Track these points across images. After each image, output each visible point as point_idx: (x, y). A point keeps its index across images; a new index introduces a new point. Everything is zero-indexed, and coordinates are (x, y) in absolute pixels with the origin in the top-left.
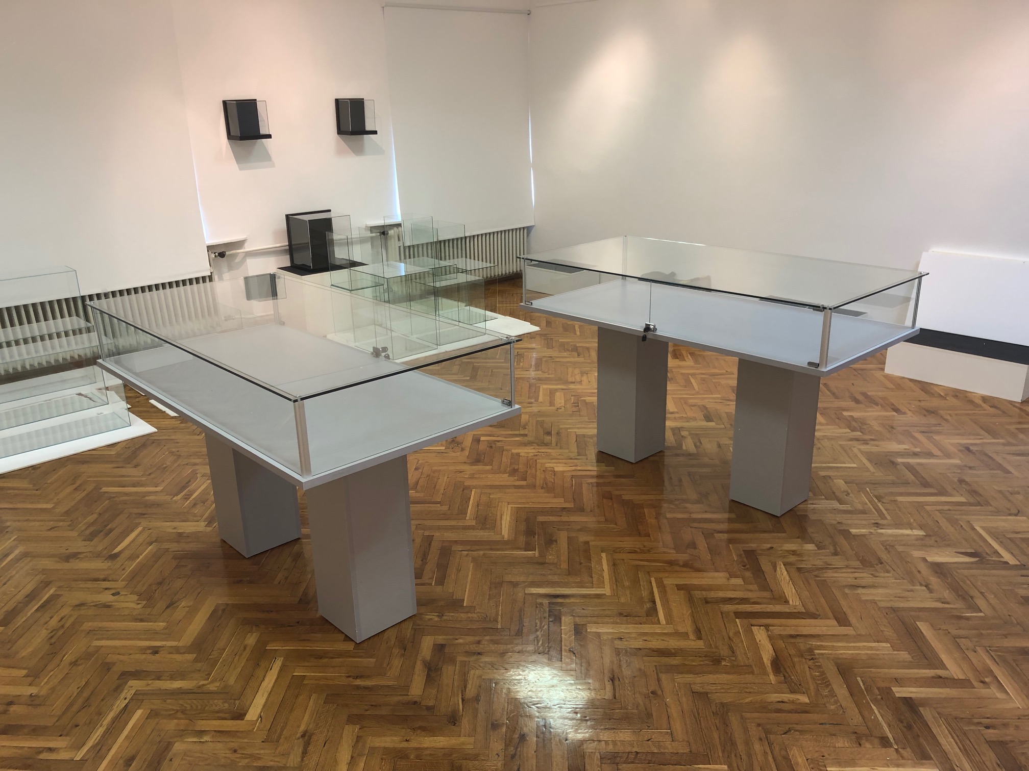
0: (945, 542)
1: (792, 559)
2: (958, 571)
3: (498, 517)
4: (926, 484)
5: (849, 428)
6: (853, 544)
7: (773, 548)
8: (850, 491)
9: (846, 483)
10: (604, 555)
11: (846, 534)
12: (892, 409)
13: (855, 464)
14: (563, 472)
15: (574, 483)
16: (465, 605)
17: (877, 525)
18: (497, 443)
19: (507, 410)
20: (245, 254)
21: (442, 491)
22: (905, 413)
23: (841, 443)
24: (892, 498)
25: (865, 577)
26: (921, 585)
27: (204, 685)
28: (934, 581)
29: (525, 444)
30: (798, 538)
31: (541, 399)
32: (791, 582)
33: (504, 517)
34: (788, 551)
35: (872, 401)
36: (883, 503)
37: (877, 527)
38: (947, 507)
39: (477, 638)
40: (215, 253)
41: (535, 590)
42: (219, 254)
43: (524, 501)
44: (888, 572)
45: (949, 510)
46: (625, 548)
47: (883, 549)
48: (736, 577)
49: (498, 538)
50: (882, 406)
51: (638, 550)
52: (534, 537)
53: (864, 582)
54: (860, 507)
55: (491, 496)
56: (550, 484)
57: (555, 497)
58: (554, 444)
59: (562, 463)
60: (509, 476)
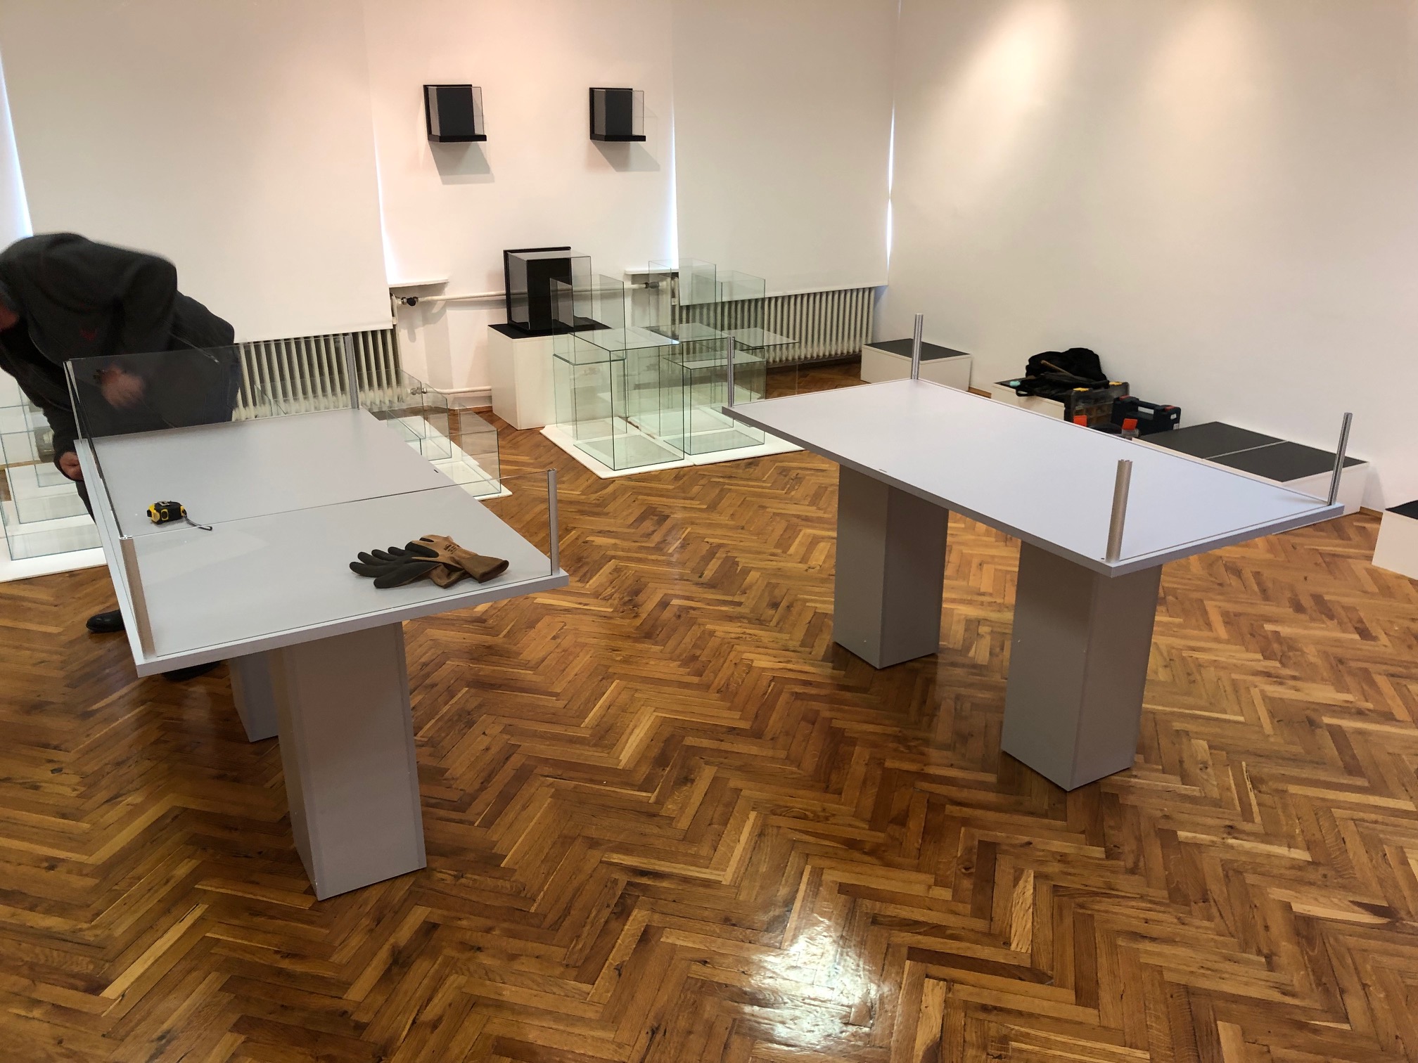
0: (1340, 880)
1: (1054, 868)
2: (1341, 937)
3: (628, 731)
4: (1352, 768)
5: (1263, 652)
6: (1172, 857)
7: (1031, 843)
8: (1210, 763)
9: (1210, 747)
10: (753, 815)
11: (1167, 837)
12: (1356, 628)
13: (1243, 715)
14: (764, 669)
15: (769, 691)
16: (502, 865)
17: (1231, 830)
18: (692, 612)
20: (444, 302)
21: (570, 677)
22: (1375, 639)
23: (1234, 676)
24: (1281, 786)
25: (1166, 921)
26: (1259, 953)
27: (81, 930)
28: (1287, 949)
29: (730, 618)
30: (1083, 832)
31: (792, 550)
32: (1031, 910)
33: (637, 731)
34: (1054, 853)
35: (1325, 610)
36: (1260, 792)
37: (1229, 834)
38: (1373, 817)
39: (489, 923)
40: (402, 299)
41: (616, 858)
42: (408, 299)
43: (680, 708)
44: (1210, 919)
45: (1376, 822)
46: (792, 808)
47: (1222, 875)
48: (945, 885)
49: (609, 763)
50: (1340, 623)
51: (810, 815)
52: (664, 769)
53: (1155, 930)
54: (1215, 793)
55: (636, 695)
56: (733, 686)
57: (730, 709)
58: (773, 623)
59: (769, 655)
60: (680, 666)
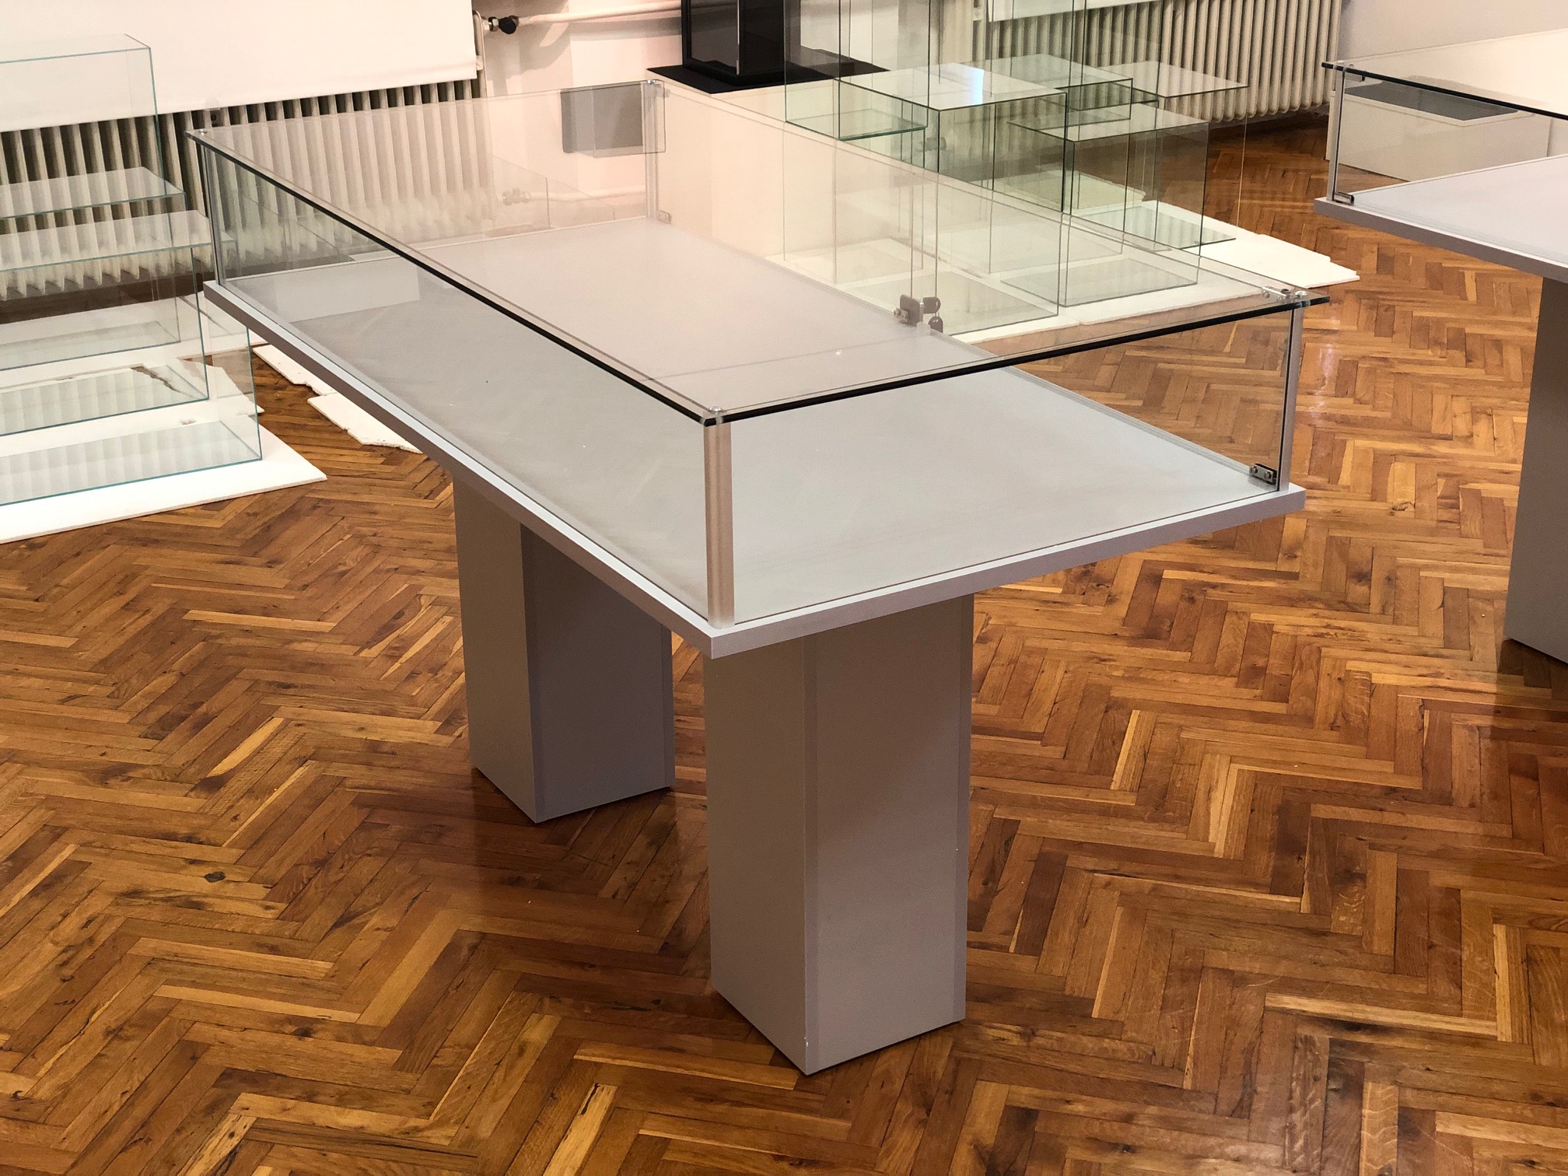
3: (1201, 795)
10: (1499, 931)
14: (1397, 688)
15: (1426, 724)
16: (1095, 1014)
18: (1210, 591)
19: (1262, 495)
20: (567, 24)
21: (1047, 707)
29: (1293, 602)
31: (1345, 478)
33: (1217, 795)
39: (1124, 1107)
40: (490, 20)
41: (1292, 1002)
42: (501, 22)
43: (1276, 756)
46: (1564, 917)
49: (1193, 848)
52: (1299, 858)
55: (1184, 735)
56: (1355, 719)
57: (1368, 757)
58: (1375, 607)
59: (1396, 663)
60: (1237, 685)
